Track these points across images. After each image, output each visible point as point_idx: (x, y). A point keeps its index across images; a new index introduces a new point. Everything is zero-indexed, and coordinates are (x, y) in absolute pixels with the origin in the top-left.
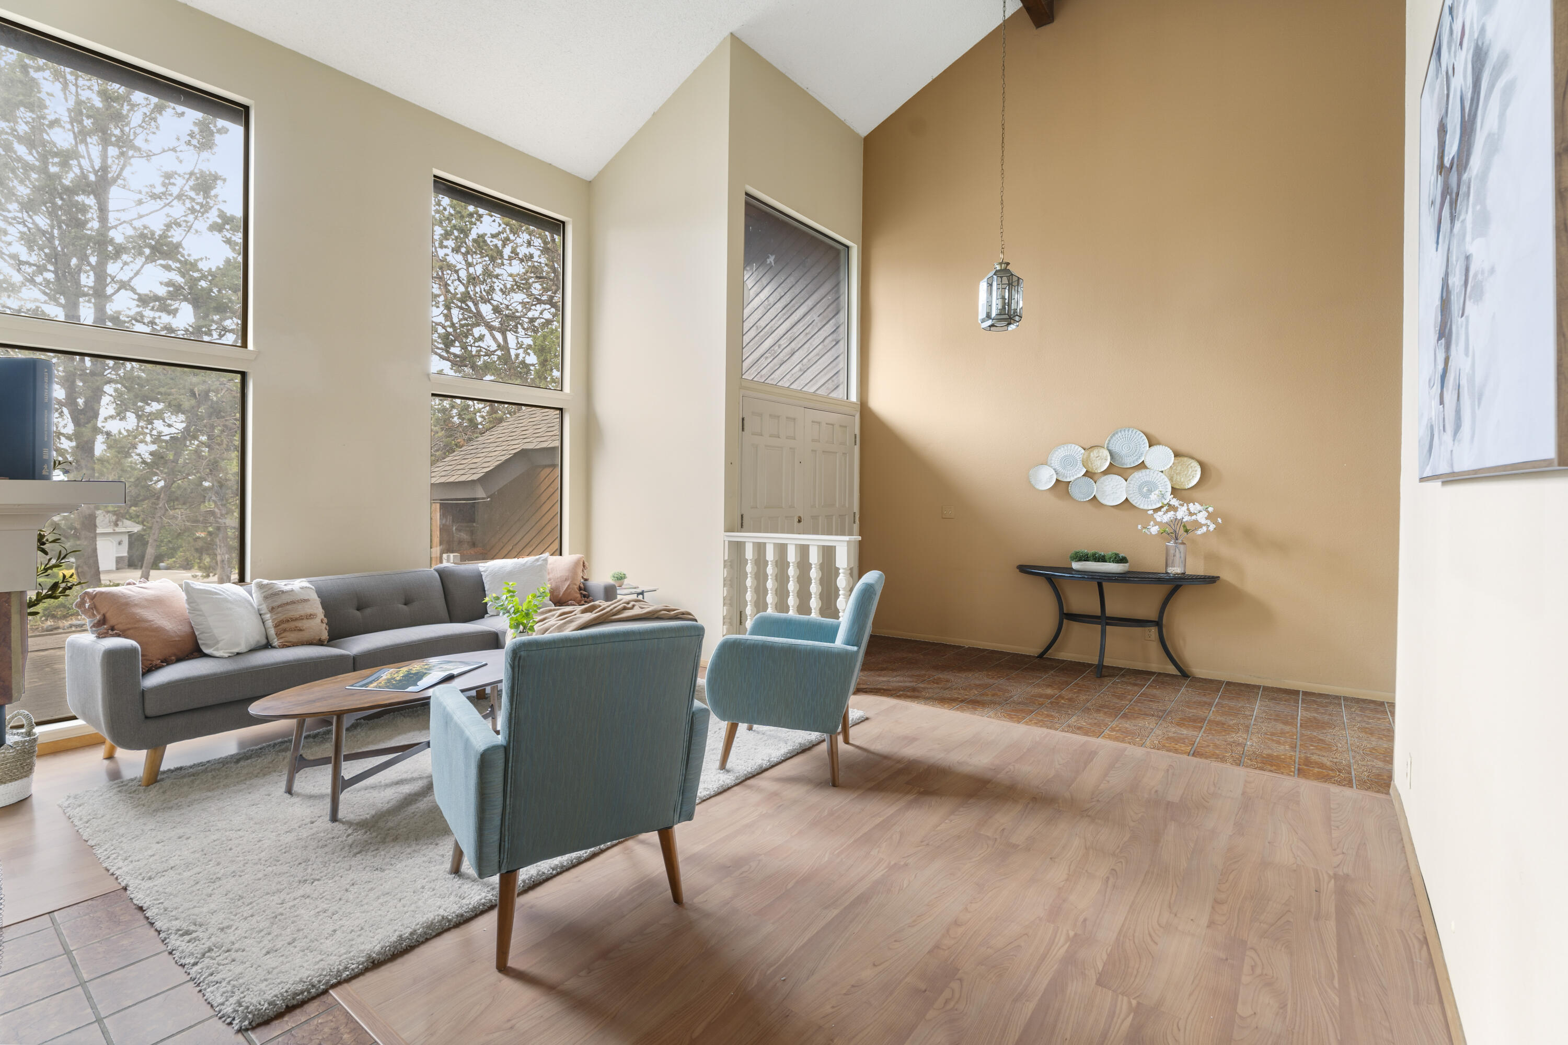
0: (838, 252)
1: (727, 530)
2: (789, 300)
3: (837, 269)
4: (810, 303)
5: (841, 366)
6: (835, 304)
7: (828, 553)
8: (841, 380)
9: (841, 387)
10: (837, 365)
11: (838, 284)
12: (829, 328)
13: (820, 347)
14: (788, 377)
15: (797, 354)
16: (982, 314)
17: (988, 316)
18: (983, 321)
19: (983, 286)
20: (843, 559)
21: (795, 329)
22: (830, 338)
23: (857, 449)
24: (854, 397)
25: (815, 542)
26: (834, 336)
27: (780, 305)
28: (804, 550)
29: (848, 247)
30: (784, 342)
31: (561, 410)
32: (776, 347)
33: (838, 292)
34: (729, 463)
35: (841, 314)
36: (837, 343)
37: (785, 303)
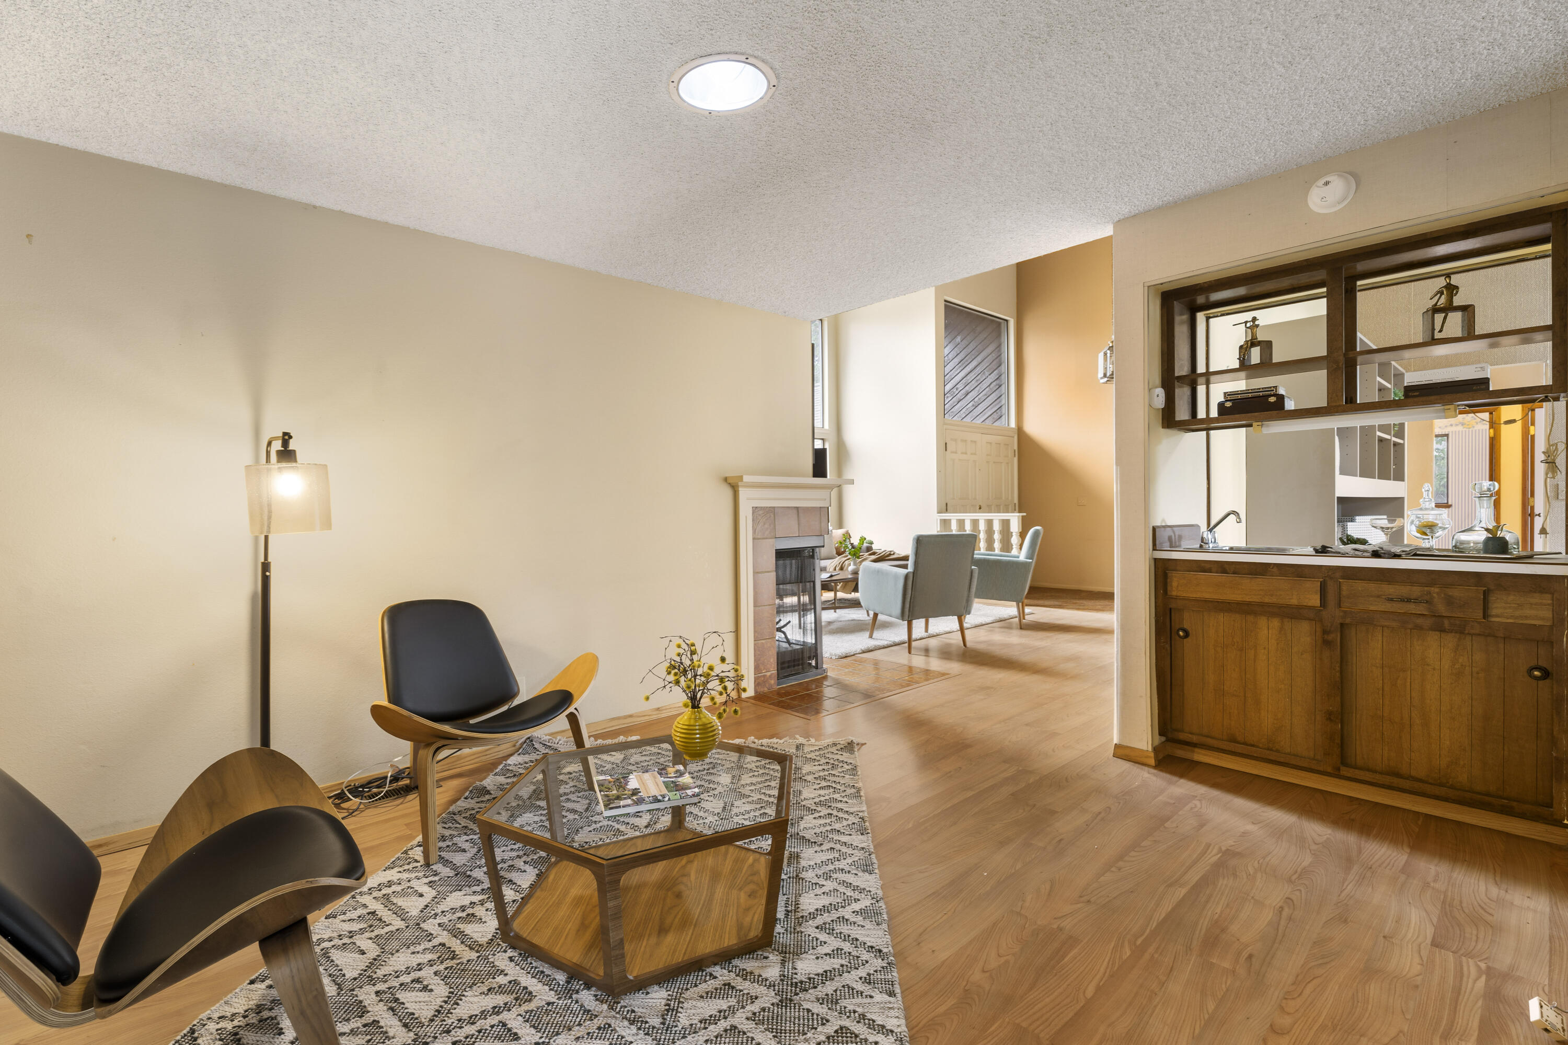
0: (999, 324)
1: (938, 513)
2: (964, 356)
3: (999, 336)
4: (979, 359)
5: (1003, 402)
6: (997, 360)
7: (1006, 524)
8: (1003, 412)
9: (1003, 417)
10: (1000, 402)
11: (999, 346)
12: (994, 376)
13: (987, 389)
14: (964, 410)
15: (970, 394)
16: (1101, 374)
17: (1105, 375)
18: (1102, 378)
19: (1101, 355)
20: (1015, 527)
21: (968, 377)
22: (994, 383)
23: (1016, 459)
24: (1013, 424)
25: (997, 518)
26: (997, 382)
27: (957, 360)
28: (990, 523)
29: (1007, 321)
30: (960, 386)
31: (823, 439)
32: (955, 390)
33: (1000, 351)
34: (939, 471)
35: (1003, 366)
36: (1000, 386)
37: (961, 359)
